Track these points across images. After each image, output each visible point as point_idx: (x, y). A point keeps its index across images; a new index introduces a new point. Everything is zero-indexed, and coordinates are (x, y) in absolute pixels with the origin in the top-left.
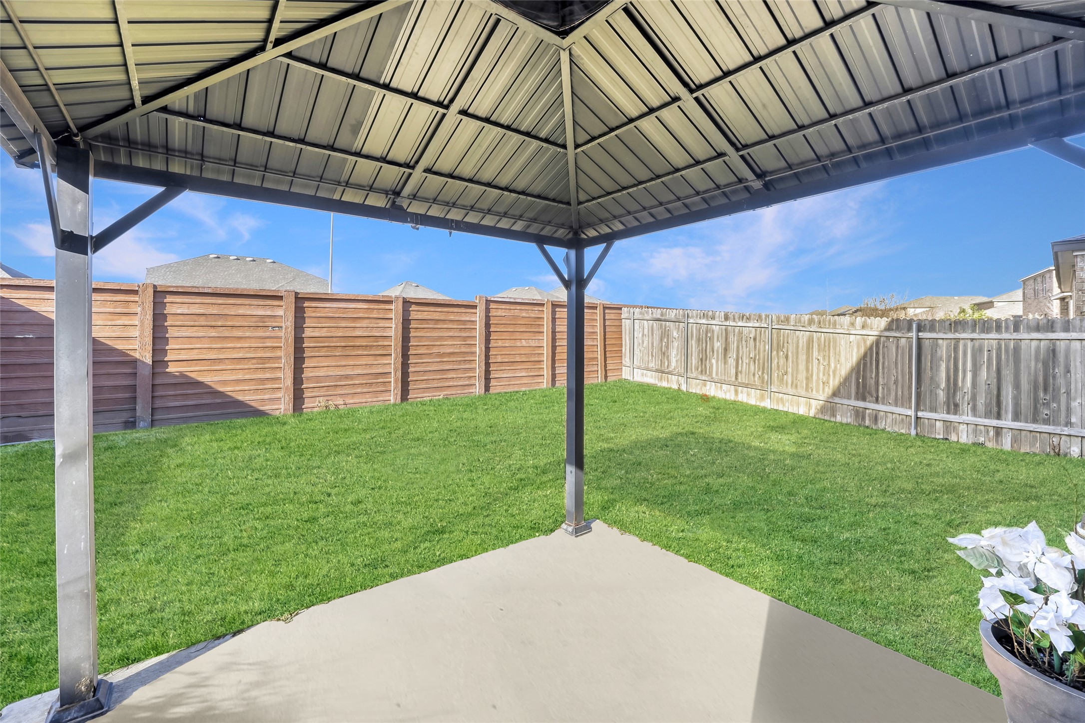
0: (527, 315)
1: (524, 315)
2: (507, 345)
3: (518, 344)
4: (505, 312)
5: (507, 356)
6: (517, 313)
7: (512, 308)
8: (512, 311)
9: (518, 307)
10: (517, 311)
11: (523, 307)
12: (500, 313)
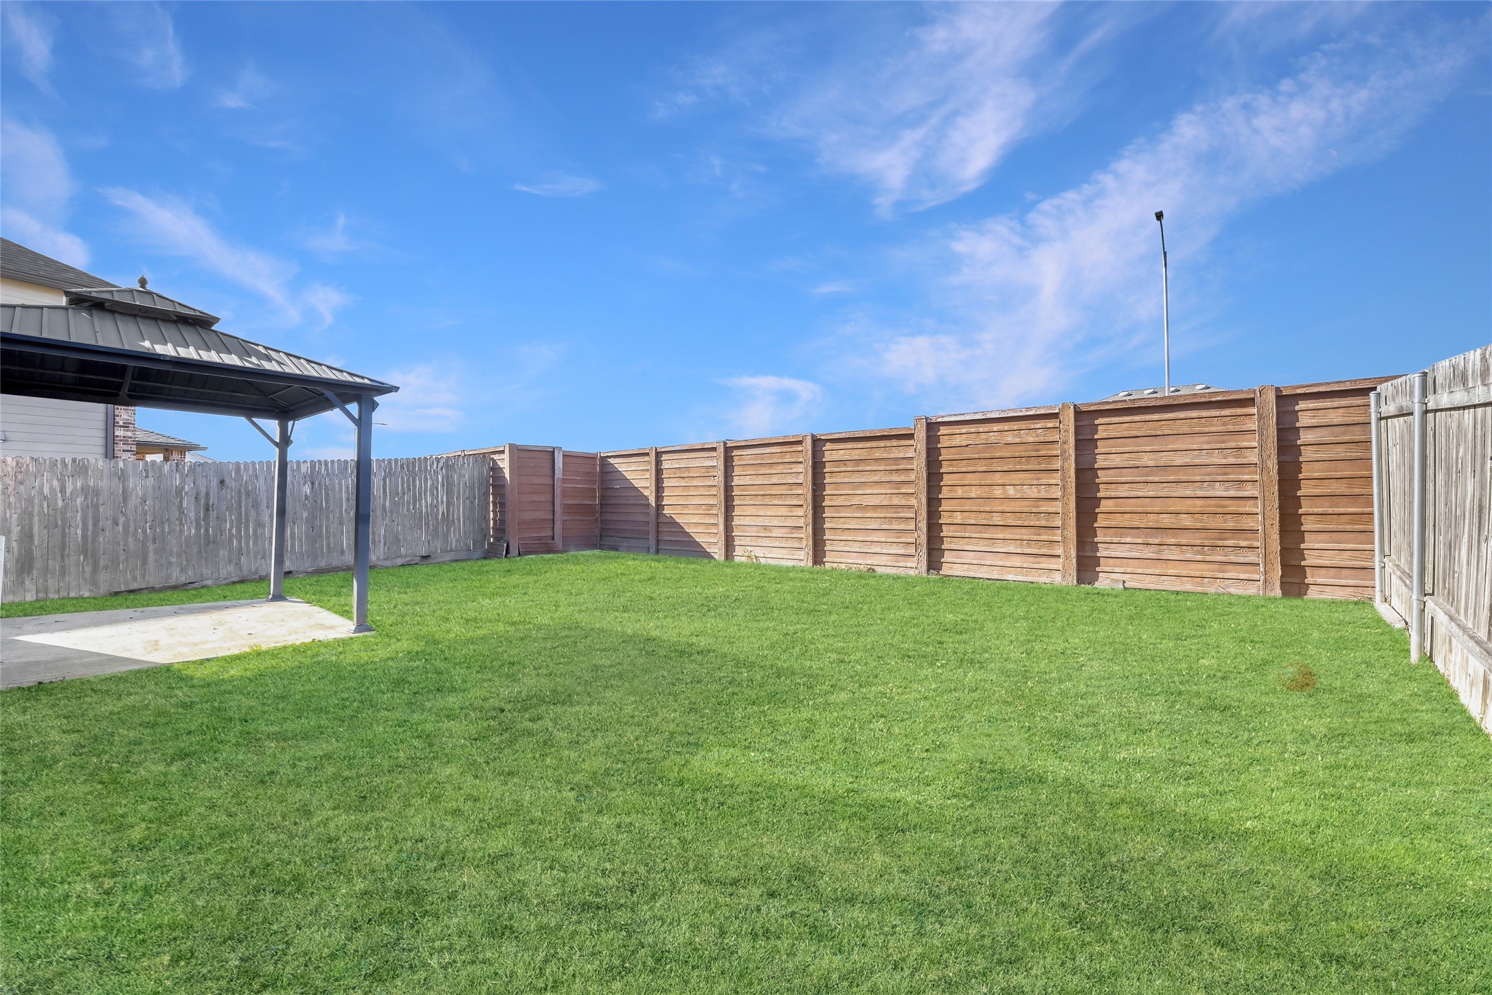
0: (1017, 440)
1: (1010, 439)
2: (973, 495)
3: (998, 492)
4: (967, 439)
5: (973, 515)
6: (993, 438)
7: (981, 430)
8: (983, 436)
9: (996, 427)
10: (993, 434)
11: (1006, 426)
12: (958, 441)
